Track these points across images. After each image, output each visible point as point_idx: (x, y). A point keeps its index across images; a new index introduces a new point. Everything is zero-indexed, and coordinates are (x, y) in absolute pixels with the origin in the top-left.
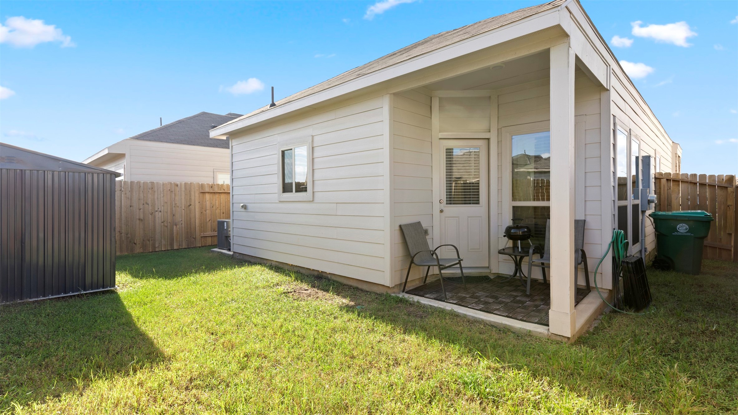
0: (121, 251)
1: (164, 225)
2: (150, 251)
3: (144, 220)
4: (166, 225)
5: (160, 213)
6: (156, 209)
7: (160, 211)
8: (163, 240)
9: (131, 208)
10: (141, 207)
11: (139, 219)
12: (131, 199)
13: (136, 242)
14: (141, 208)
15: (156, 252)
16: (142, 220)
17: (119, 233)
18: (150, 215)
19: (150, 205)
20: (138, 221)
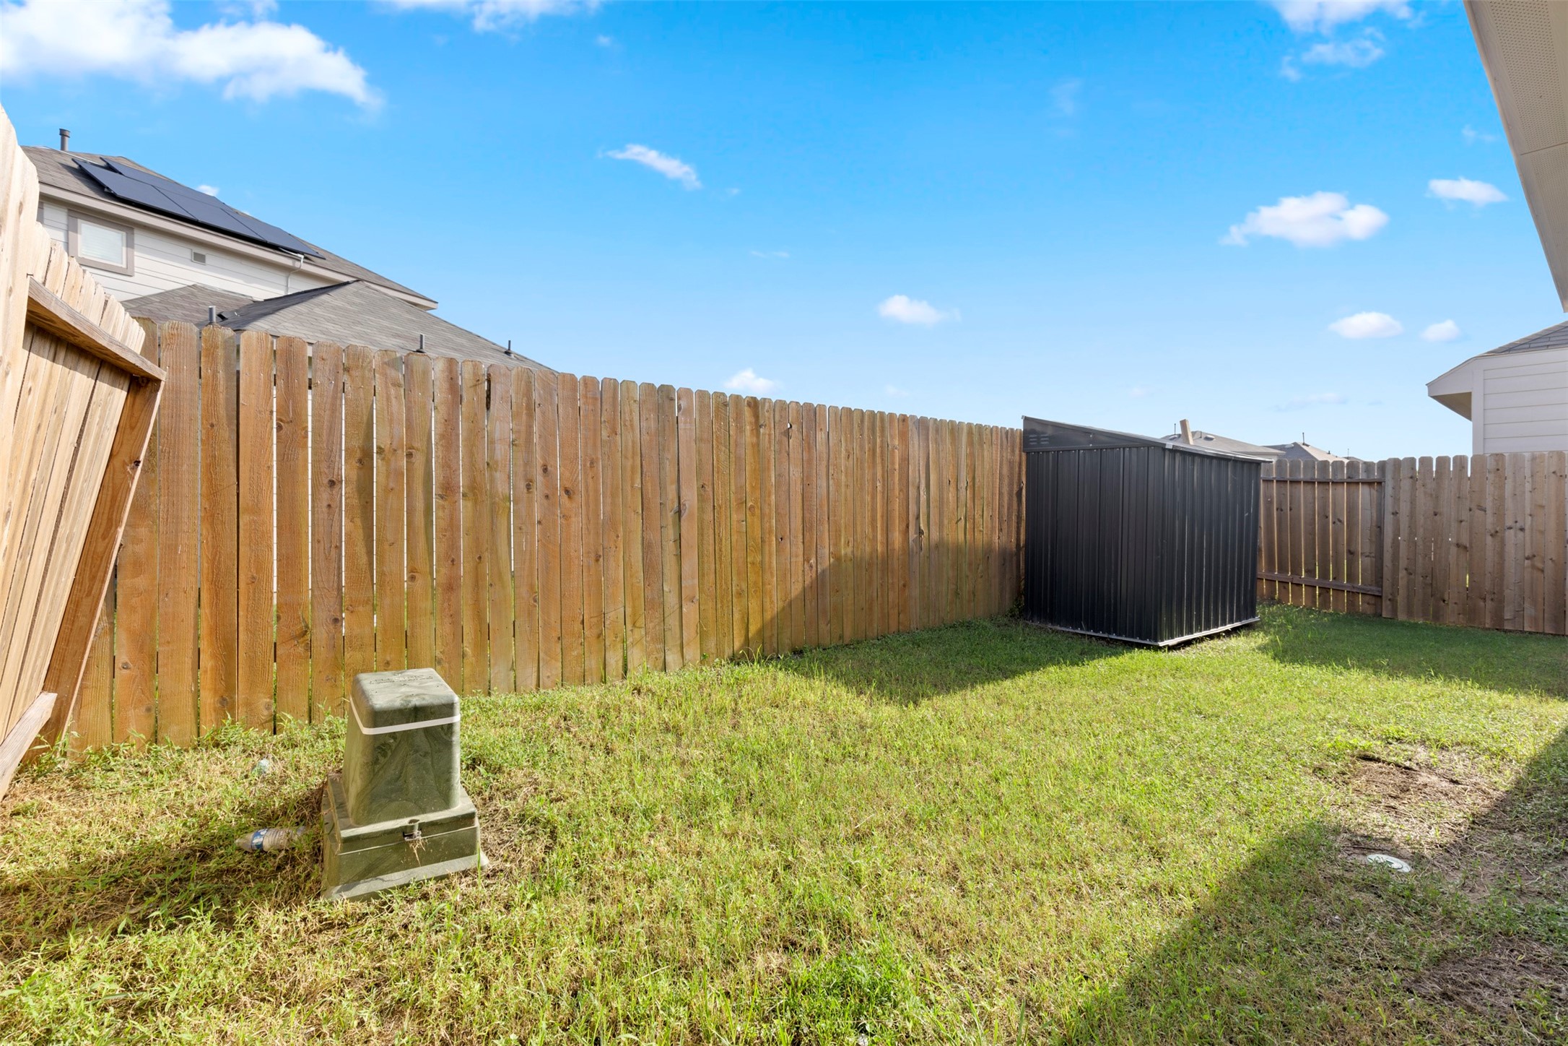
0: (1410, 613)
1: (1533, 567)
2: (1487, 626)
3: (1471, 547)
4: (1540, 565)
5: (1520, 534)
6: (1509, 522)
7: (1522, 529)
8: (1527, 605)
9: (1437, 518)
10: (1465, 515)
11: (1458, 545)
12: (1437, 497)
13: (1446, 598)
14: (1463, 518)
15: (1506, 631)
16: (1466, 548)
17: (1405, 572)
18: (1489, 539)
19: (1489, 512)
20: (1454, 550)
